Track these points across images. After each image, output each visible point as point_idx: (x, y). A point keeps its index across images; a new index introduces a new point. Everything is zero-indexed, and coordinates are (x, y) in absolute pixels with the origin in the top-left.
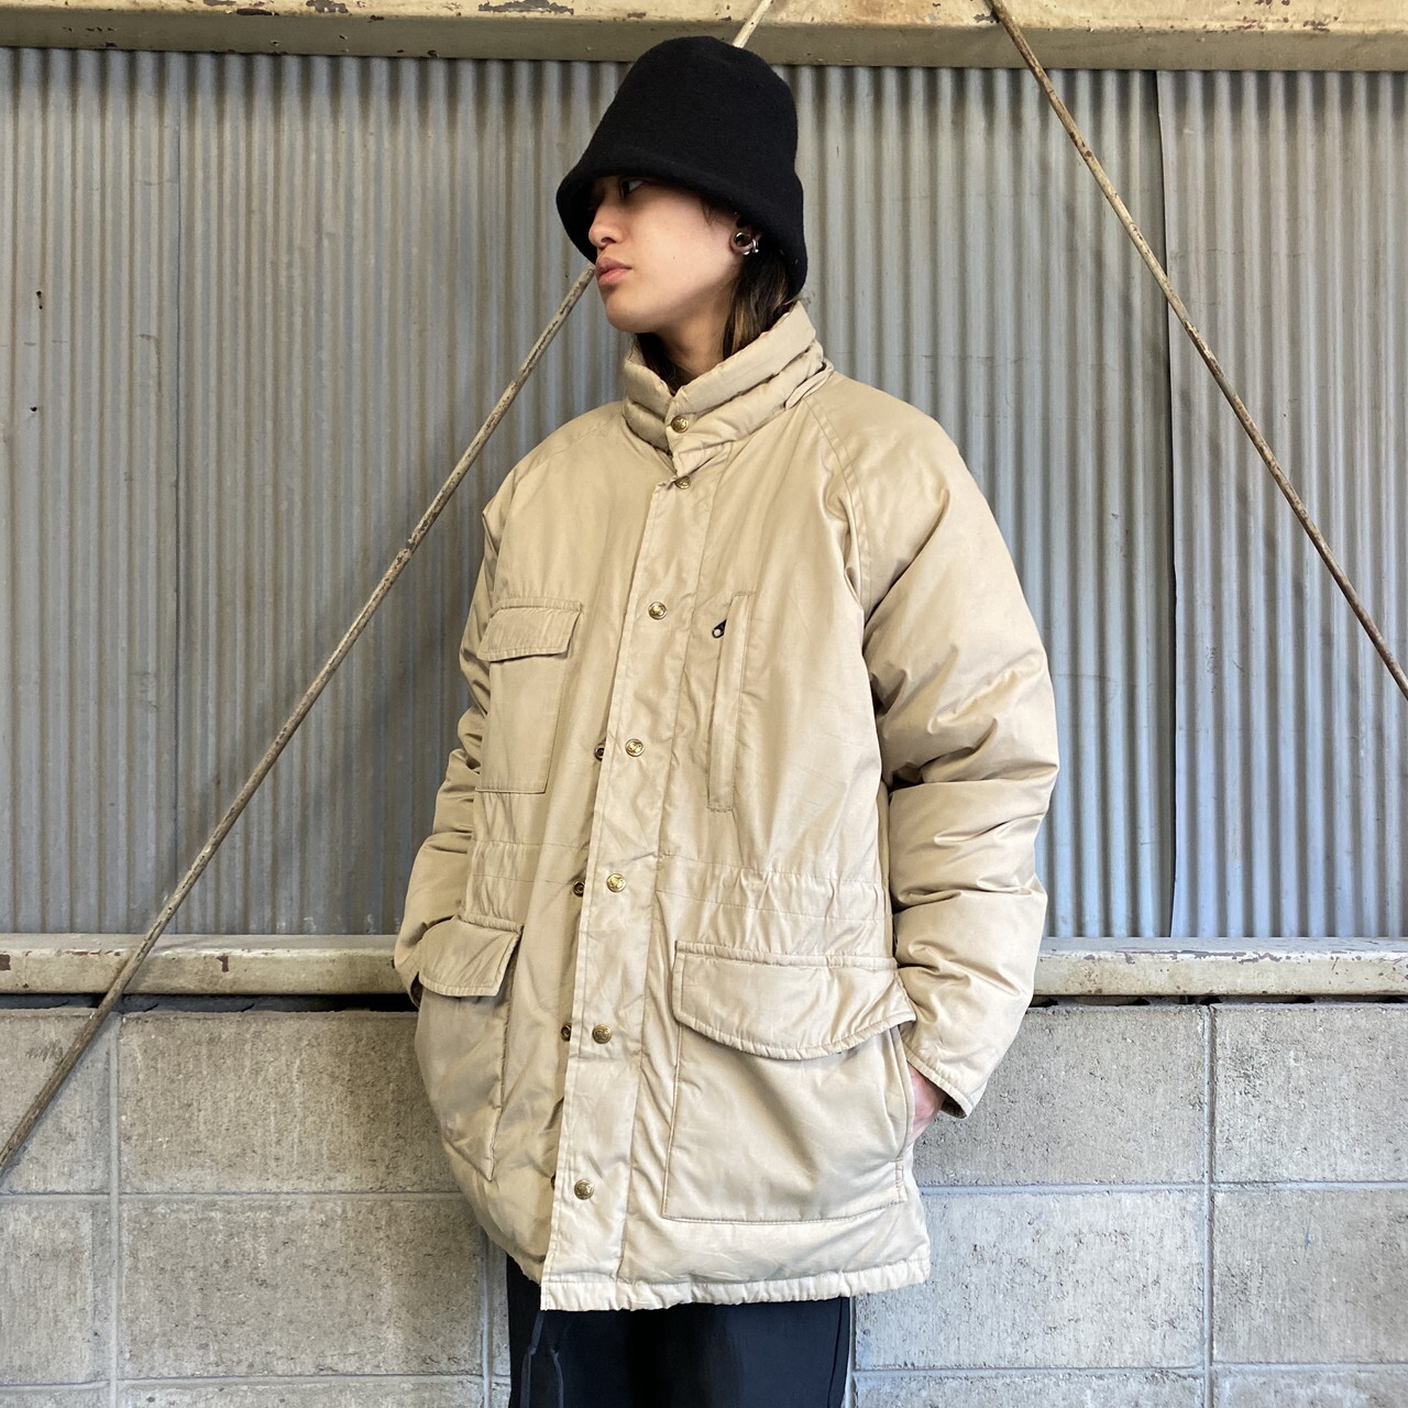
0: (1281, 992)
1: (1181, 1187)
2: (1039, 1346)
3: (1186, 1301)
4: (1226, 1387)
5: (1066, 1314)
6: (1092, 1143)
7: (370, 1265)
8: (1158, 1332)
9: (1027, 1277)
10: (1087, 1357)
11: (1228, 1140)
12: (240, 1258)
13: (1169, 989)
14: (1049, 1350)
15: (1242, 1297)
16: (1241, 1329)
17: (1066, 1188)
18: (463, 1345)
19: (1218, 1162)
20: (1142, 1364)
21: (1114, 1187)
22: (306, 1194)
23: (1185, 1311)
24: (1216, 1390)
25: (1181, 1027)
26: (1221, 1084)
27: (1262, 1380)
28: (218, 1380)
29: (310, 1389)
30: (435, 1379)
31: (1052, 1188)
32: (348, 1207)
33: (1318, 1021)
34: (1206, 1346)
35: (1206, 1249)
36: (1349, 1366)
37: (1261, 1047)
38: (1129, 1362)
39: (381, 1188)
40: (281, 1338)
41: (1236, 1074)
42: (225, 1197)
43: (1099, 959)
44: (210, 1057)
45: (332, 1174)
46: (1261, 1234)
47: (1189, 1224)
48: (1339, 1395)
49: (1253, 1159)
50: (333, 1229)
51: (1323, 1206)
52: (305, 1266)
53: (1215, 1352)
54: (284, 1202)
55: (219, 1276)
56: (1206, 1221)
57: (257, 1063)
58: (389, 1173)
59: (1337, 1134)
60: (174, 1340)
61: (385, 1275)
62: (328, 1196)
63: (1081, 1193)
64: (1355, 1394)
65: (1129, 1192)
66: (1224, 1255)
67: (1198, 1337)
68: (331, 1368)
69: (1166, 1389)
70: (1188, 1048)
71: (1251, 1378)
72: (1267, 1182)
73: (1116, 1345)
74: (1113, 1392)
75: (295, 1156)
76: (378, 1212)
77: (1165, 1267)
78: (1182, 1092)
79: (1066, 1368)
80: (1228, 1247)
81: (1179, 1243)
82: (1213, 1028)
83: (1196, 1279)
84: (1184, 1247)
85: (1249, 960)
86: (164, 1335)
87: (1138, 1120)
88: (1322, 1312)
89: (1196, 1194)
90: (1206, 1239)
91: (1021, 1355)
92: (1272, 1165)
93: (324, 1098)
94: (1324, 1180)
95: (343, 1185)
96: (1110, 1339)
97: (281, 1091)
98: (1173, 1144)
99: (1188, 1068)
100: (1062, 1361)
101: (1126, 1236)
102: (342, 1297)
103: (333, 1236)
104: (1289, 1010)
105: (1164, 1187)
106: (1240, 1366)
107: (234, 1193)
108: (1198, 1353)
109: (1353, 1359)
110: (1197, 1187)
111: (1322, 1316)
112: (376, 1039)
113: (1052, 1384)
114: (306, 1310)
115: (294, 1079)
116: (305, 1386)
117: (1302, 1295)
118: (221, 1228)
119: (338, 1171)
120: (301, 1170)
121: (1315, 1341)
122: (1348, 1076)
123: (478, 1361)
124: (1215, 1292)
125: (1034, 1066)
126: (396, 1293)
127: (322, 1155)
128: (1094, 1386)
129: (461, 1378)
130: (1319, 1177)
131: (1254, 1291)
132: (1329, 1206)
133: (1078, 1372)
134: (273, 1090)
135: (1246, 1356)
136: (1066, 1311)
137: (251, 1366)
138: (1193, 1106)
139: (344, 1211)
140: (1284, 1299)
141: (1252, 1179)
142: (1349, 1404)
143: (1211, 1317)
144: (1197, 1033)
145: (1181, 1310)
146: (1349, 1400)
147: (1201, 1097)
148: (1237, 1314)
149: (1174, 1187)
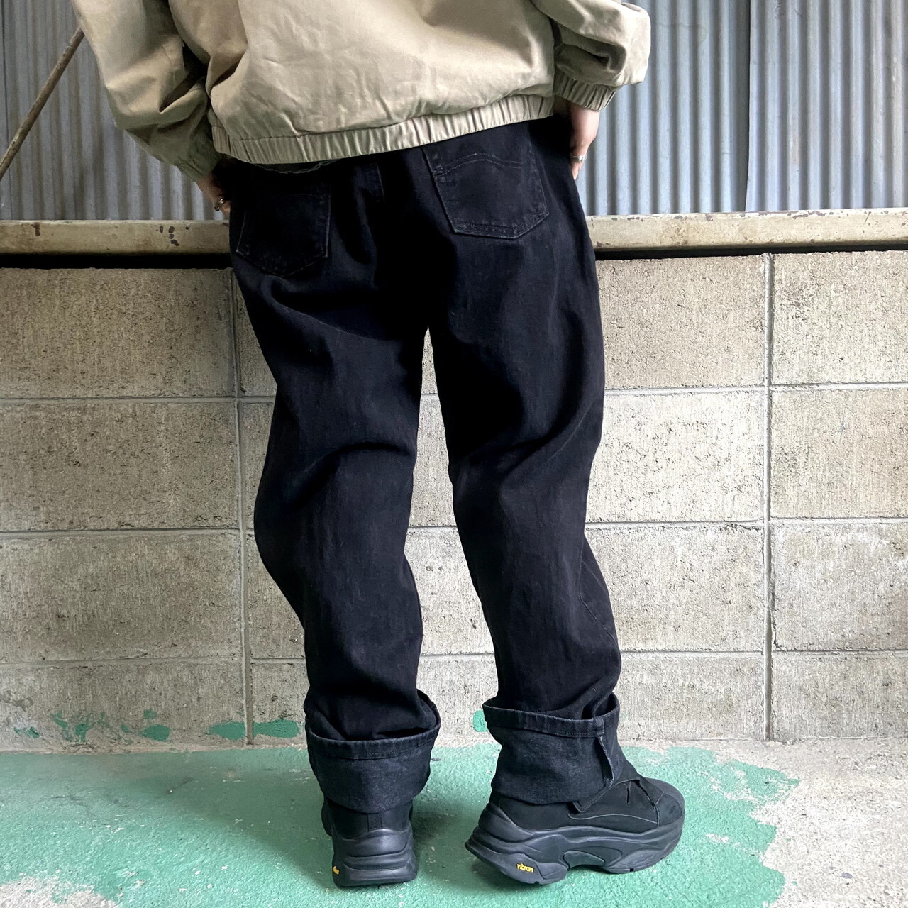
0: (826, 240)
1: (746, 389)
2: (641, 506)
3: (750, 473)
4: (779, 536)
5: (661, 483)
6: (679, 357)
7: (155, 450)
8: (729, 495)
9: (632, 456)
10: (676, 514)
11: (783, 353)
12: (59, 445)
13: (739, 240)
14: (648, 509)
15: (793, 470)
16: (791, 492)
17: (661, 391)
18: (224, 507)
19: (775, 369)
20: (718, 519)
21: (697, 390)
22: (107, 398)
23: (749, 480)
24: (772, 537)
25: (749, 268)
26: (777, 310)
27: (807, 530)
28: (48, 534)
29: (115, 540)
30: (204, 532)
31: (650, 392)
32: (137, 407)
33: (854, 260)
34: (765, 505)
35: (766, 434)
36: (873, 521)
37: (809, 282)
38: (708, 518)
39: (161, 394)
40: (92, 502)
41: (789, 303)
42: (46, 402)
43: (686, 218)
44: (29, 298)
45: (124, 385)
46: (807, 422)
47: (752, 416)
48: (866, 541)
49: (802, 367)
50: (126, 424)
51: (855, 402)
52: (107, 451)
53: (772, 510)
54: (90, 404)
55: (45, 458)
56: (766, 414)
57: (64, 302)
58: (166, 384)
59: (867, 347)
60: (14, 504)
61: (165, 456)
62: (121, 401)
63: (671, 394)
64: (878, 539)
65: (707, 393)
66: (779, 439)
67: (759, 499)
68: (129, 525)
69: (735, 538)
70: (752, 284)
71: (799, 529)
72: (813, 384)
73: (698, 505)
74: (695, 539)
75: (96, 371)
76: (158, 411)
77: (735, 448)
79: (662, 522)
80: (782, 433)
81: (746, 430)
82: (772, 270)
83: (758, 457)
84: (749, 433)
85: (801, 216)
86: (7, 500)
87: (714, 340)
88: (853, 479)
89: (759, 394)
90: (766, 427)
91: (628, 513)
92: (816, 371)
93: (115, 328)
94: (856, 383)
95: (133, 392)
96: (693, 501)
97: (83, 323)
98: (741, 357)
99: (753, 299)
100: (657, 517)
101: (705, 426)
102: (135, 472)
103: (127, 429)
105: (734, 389)
106: (792, 520)
107: (53, 399)
108: (759, 511)
109: (877, 515)
110: (759, 389)
111: (854, 483)
112: (152, 284)
113: (650, 534)
114: (110, 482)
115: (93, 314)
116: (111, 537)
117: (838, 468)
118: (44, 423)
119: (128, 382)
120: (101, 382)
121: (848, 501)
122: (876, 302)
123: (236, 519)
124: (772, 466)
125: (636, 299)
126: (174, 470)
127: (116, 370)
128: (681, 535)
129: (224, 531)
130: (853, 380)
132: (860, 402)
133: (669, 525)
134: (78, 322)
135: (795, 512)
136: (660, 480)
137: (71, 522)
138: (757, 328)
139: (134, 411)
140: (824, 470)
141: (801, 382)
142: (874, 547)
143: (769, 485)
144: (759, 273)
145: (746, 480)
146: (874, 544)
147: (763, 321)
148: (789, 482)
149: (741, 389)
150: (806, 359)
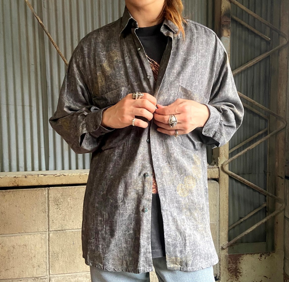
0: (67, 183)
1: (41, 233)
2: (4, 274)
3: (42, 260)
4: (53, 281)
5: (11, 266)
8: (35, 268)
10: (17, 276)
11: (53, 221)
13: (37, 184)
14: (6, 275)
15: (57, 258)
16: (57, 266)
17: (10, 235)
19: (50, 226)
20: (32, 277)
21: (23, 234)
24: (51, 281)
25: (40, 193)
26: (50, 207)
27: (62, 278)
31: (7, 235)
33: (76, 190)
34: (48, 271)
35: (48, 247)
36: (84, 273)
37: (61, 197)
38: (28, 276)
41: (54, 204)
43: (18, 177)
46: (62, 243)
47: (43, 241)
48: (82, 280)
49: (59, 225)
51: (77, 235)
53: (50, 272)
56: (48, 241)
63: (14, 236)
64: (86, 279)
65: (27, 235)
66: (52, 248)
67: (46, 269)
70: (42, 198)
71: (60, 278)
72: (63, 230)
73: (24, 273)
77: (36, 252)
78: (41, 209)
79: (11, 279)
80: (53, 246)
81: (40, 247)
82: (48, 193)
83: (45, 255)
84: (42, 247)
85: (58, 176)
87: (29, 217)
89: (45, 234)
90: (48, 245)
92: (64, 226)
96: (23, 271)
98: (38, 222)
99: (42, 203)
100: (10, 277)
101: (26, 246)
104: (68, 188)
105: (37, 233)
106: (57, 275)
108: (46, 273)
109: (85, 271)
110: (46, 232)
111: (78, 261)
117: (72, 257)
121: (76, 267)
124: (50, 257)
130: (77, 228)
131: (60, 257)
132: (79, 235)
133: (15, 280)
135: (58, 272)
138: (44, 212)
140: (68, 258)
141: (59, 230)
143: (49, 264)
144: (44, 194)
145: (41, 263)
146: (85, 281)
147: (46, 210)
148: (56, 263)
149: (39, 233)
150: (61, 222)
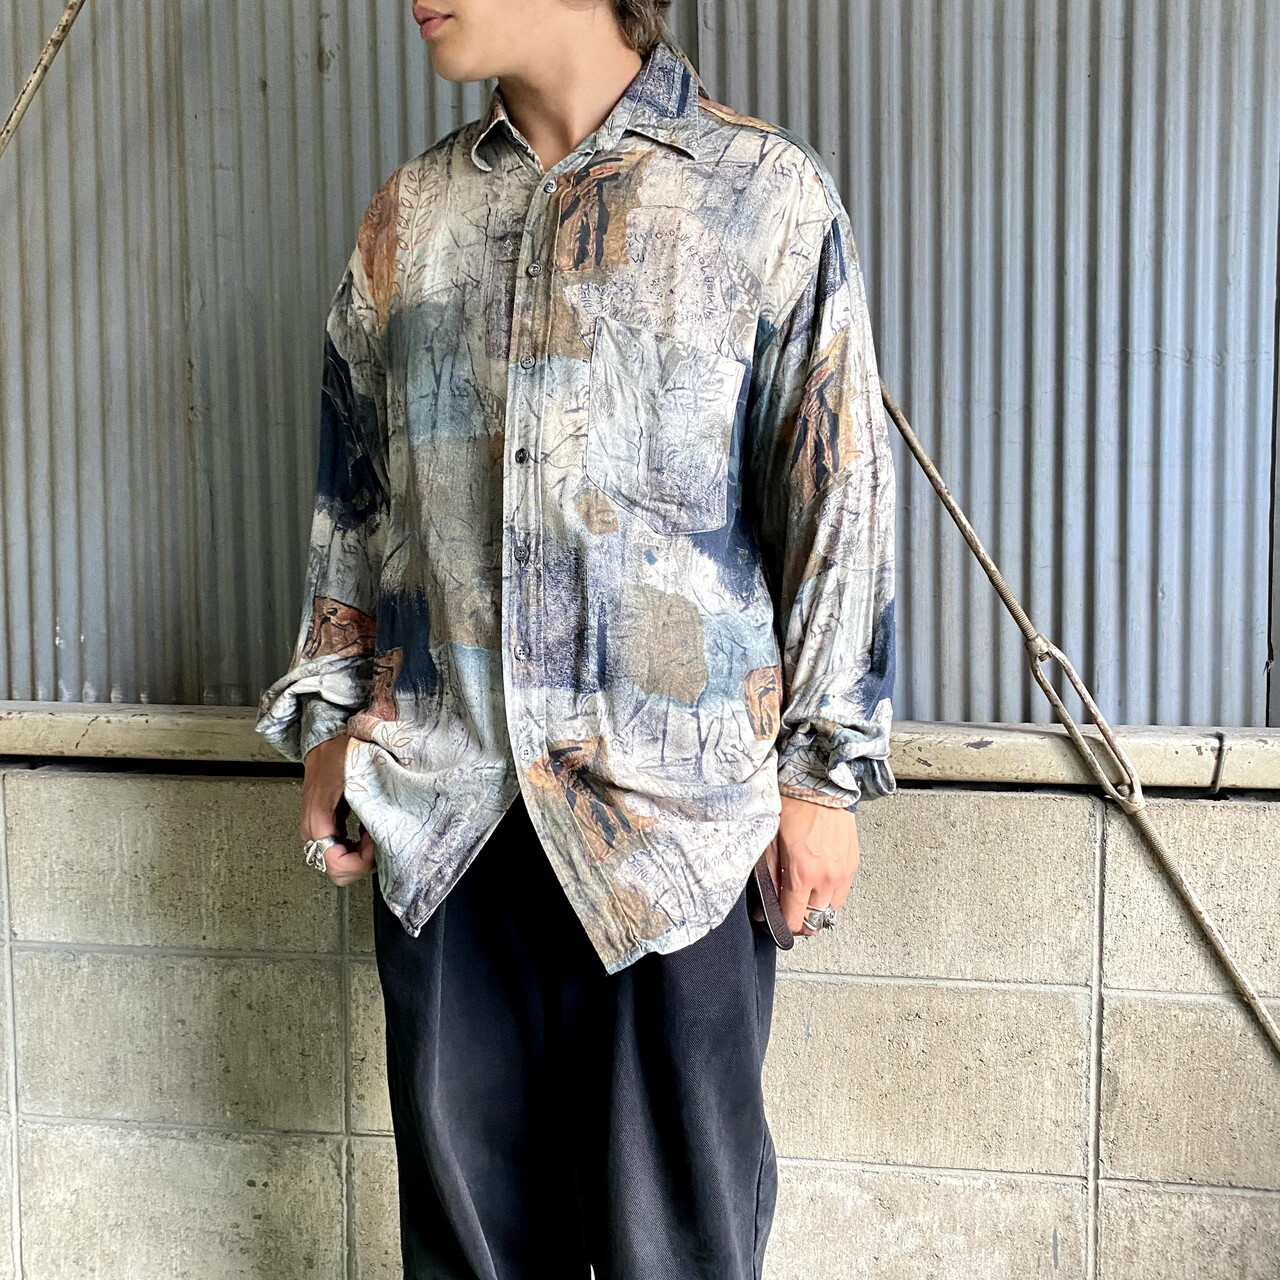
36: (851, 1166)
48: (841, 1194)
51: (824, 999)
64: (857, 1193)
88: (823, 1106)
94: (827, 972)
109: (857, 1158)
121: (816, 1136)
130: (822, 969)
140: (782, 1092)
142: (852, 1203)
146: (854, 1199)
